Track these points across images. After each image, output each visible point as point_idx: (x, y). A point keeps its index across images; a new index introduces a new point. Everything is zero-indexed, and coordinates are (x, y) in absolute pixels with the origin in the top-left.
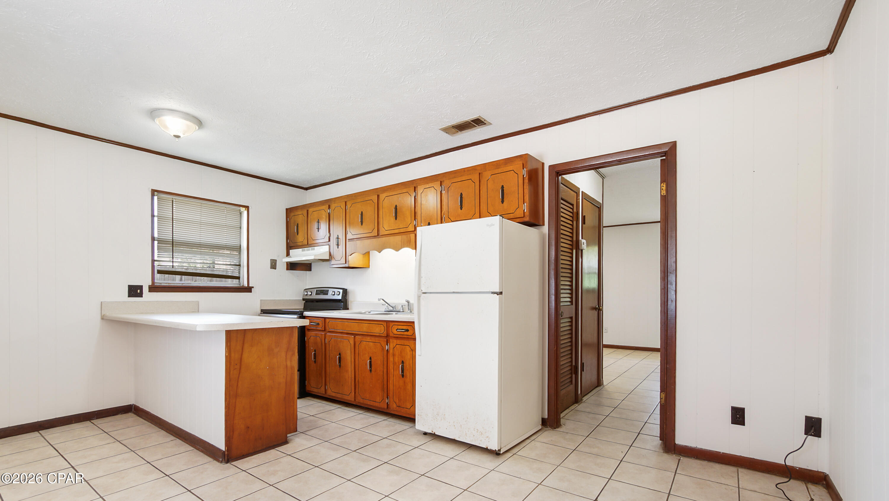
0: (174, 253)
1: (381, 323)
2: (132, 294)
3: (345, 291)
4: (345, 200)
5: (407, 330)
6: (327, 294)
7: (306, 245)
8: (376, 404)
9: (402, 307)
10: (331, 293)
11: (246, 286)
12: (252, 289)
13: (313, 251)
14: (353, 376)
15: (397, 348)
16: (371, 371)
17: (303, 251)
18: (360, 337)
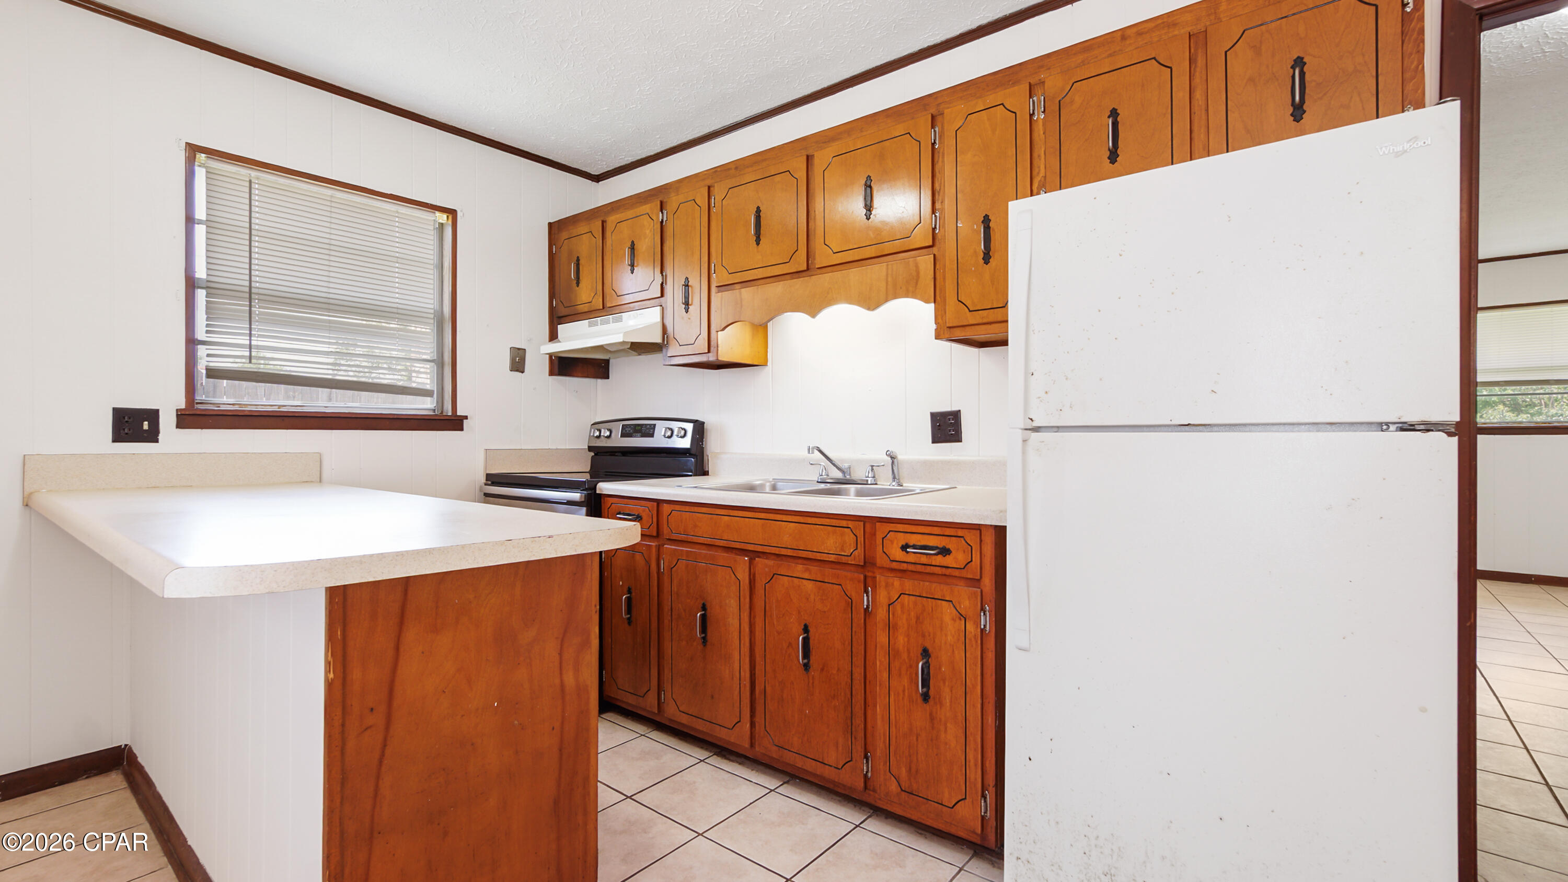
0: (253, 323)
1: (844, 523)
2: (127, 434)
3: (700, 428)
4: (709, 182)
5: (945, 552)
6: (652, 435)
7: (601, 309)
8: (828, 773)
9: (872, 469)
10: (663, 434)
11: (450, 414)
12: (465, 421)
13: (618, 325)
14: (746, 675)
15: (903, 606)
16: (806, 666)
17: (590, 326)
18: (770, 562)
